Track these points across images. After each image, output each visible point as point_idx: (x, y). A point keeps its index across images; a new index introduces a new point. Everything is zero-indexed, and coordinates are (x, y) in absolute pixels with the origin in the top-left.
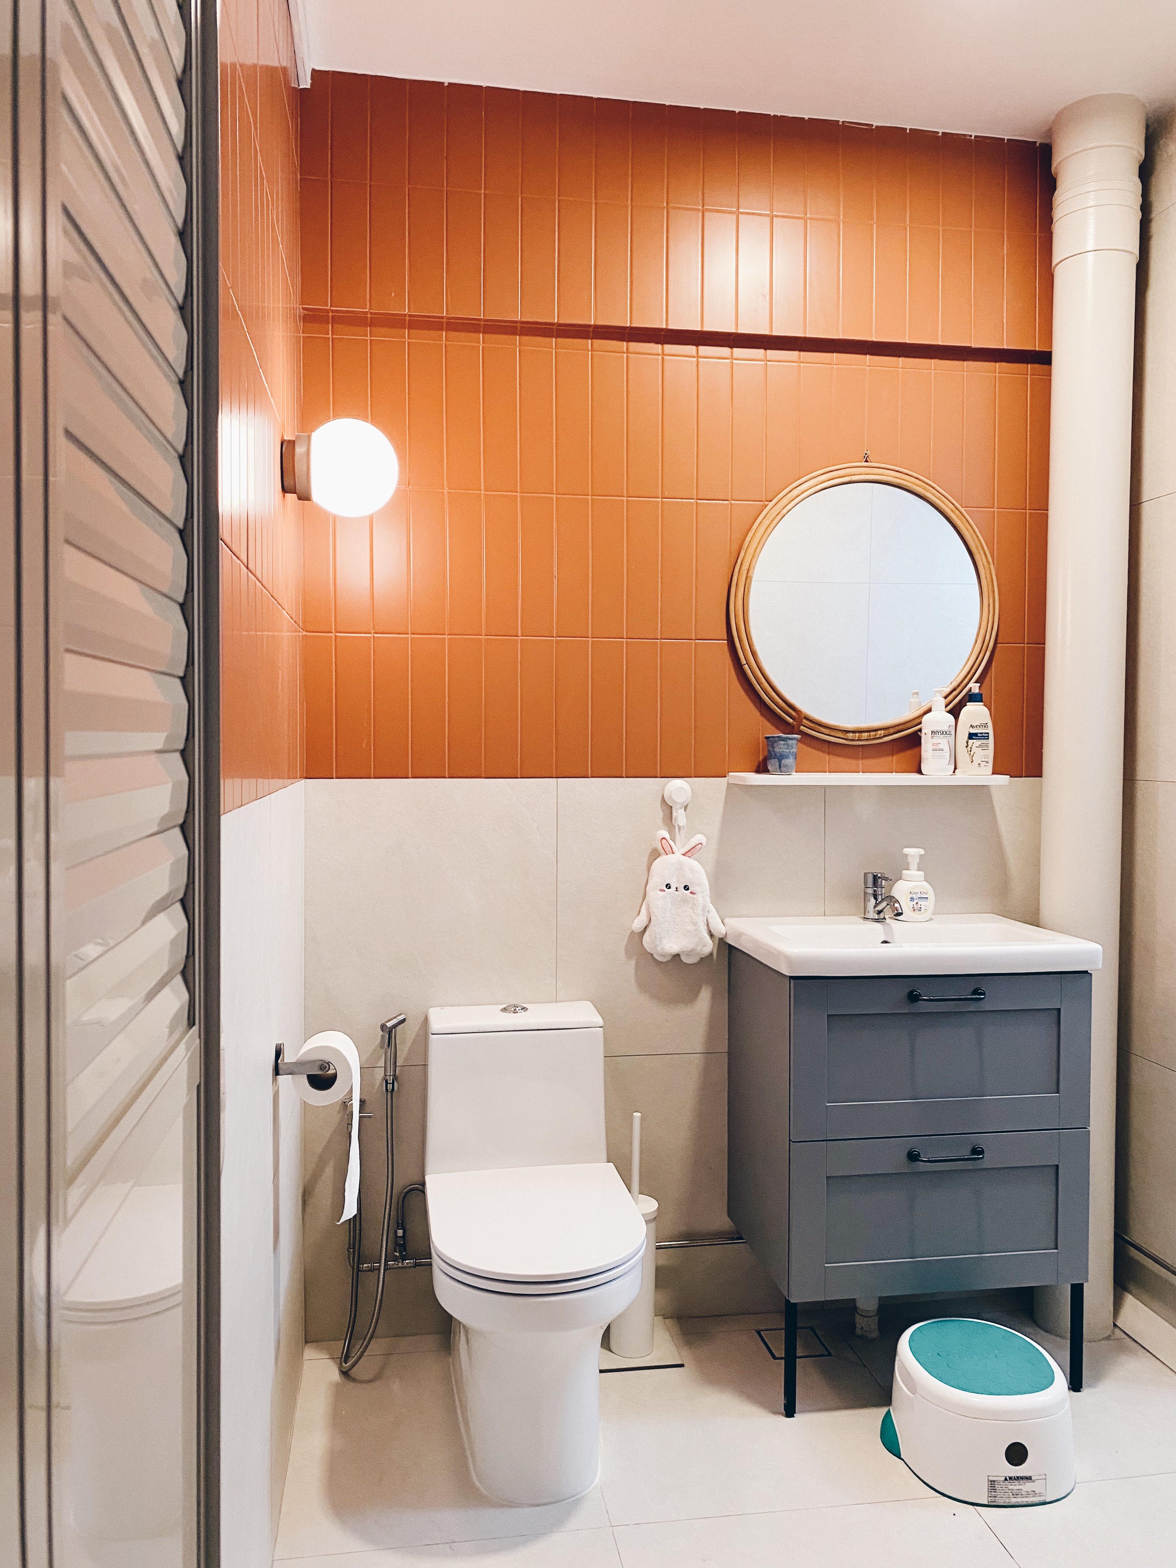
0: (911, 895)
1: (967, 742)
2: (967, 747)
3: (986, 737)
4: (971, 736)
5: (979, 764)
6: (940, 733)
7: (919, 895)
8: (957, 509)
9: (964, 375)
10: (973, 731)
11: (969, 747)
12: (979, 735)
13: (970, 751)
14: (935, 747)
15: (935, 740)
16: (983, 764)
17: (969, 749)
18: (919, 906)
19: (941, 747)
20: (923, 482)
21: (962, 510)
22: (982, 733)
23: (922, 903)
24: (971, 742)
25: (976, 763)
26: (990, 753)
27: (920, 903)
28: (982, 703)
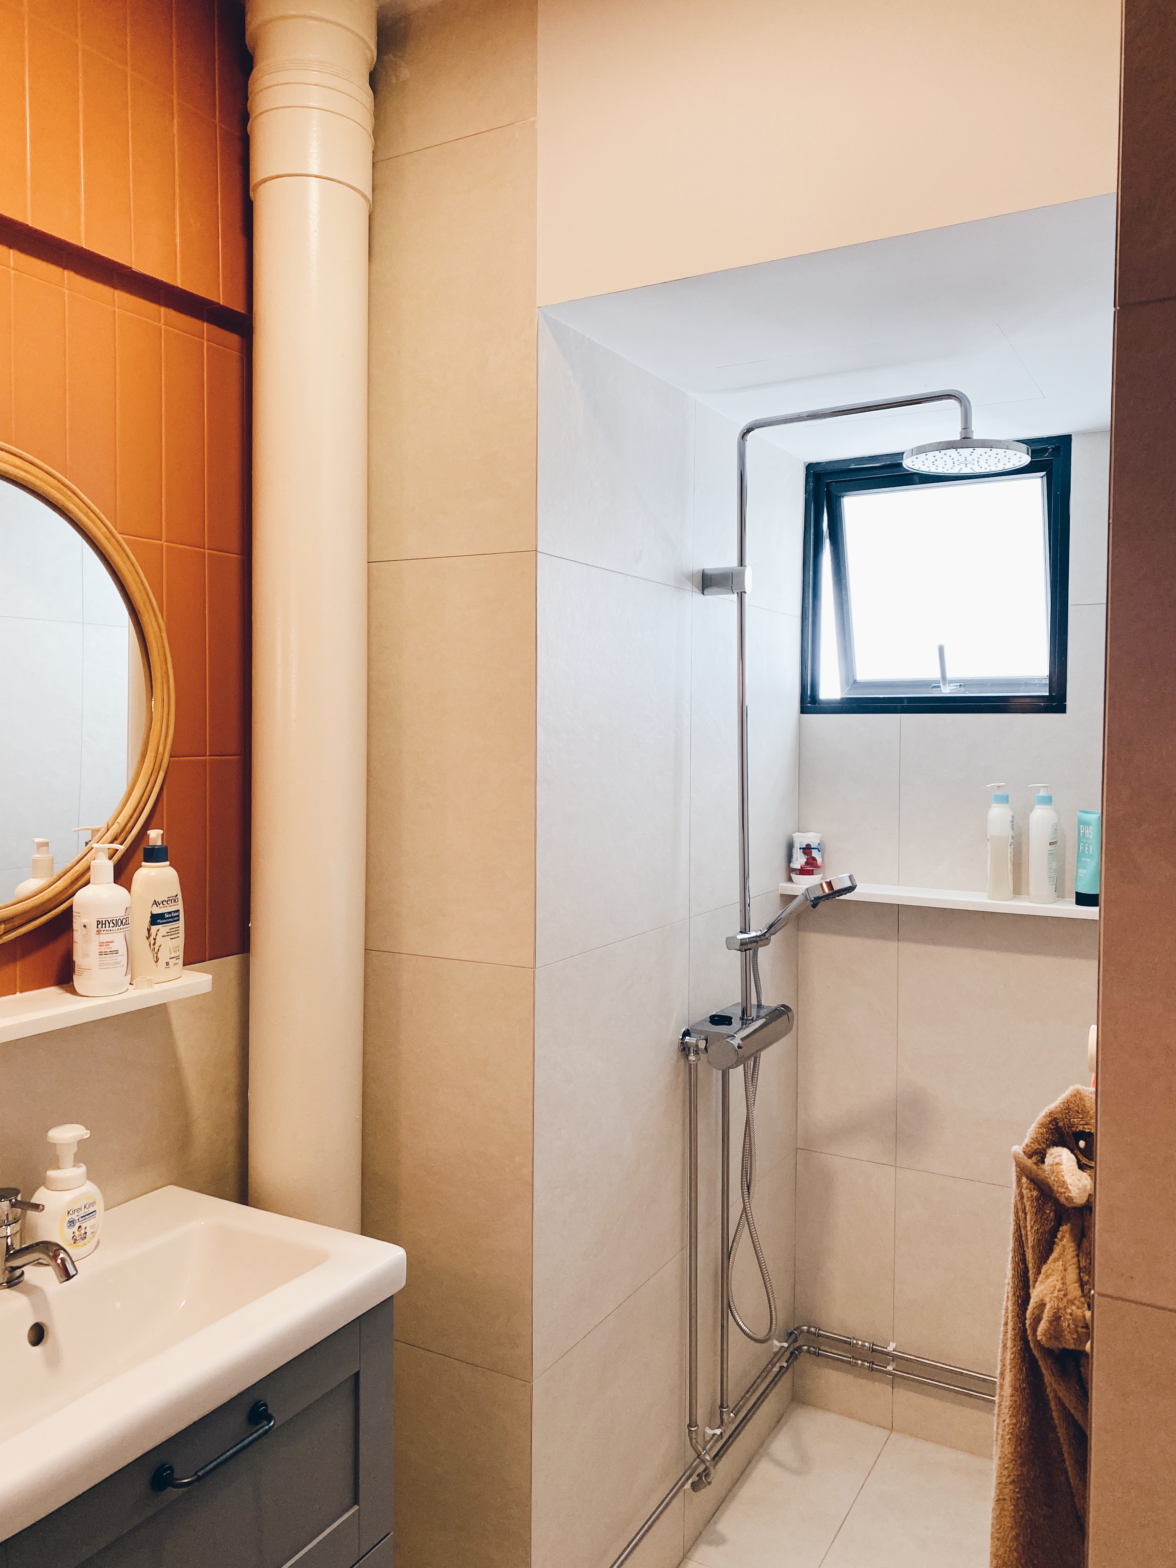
0: (70, 1216)
1: (149, 930)
2: (148, 938)
3: (172, 917)
4: (156, 919)
5: (167, 964)
6: (111, 924)
7: (82, 1213)
8: (113, 535)
9: (115, 312)
10: (157, 910)
11: (152, 938)
12: (167, 916)
13: (154, 944)
14: (103, 949)
15: (104, 938)
16: (172, 962)
17: (152, 942)
18: (83, 1232)
19: (113, 947)
20: (59, 481)
21: (119, 537)
22: (170, 913)
23: (87, 1224)
24: (154, 928)
25: (162, 962)
26: (180, 942)
27: (83, 1226)
28: (168, 863)
